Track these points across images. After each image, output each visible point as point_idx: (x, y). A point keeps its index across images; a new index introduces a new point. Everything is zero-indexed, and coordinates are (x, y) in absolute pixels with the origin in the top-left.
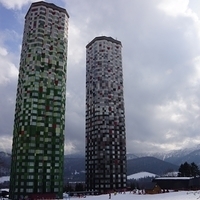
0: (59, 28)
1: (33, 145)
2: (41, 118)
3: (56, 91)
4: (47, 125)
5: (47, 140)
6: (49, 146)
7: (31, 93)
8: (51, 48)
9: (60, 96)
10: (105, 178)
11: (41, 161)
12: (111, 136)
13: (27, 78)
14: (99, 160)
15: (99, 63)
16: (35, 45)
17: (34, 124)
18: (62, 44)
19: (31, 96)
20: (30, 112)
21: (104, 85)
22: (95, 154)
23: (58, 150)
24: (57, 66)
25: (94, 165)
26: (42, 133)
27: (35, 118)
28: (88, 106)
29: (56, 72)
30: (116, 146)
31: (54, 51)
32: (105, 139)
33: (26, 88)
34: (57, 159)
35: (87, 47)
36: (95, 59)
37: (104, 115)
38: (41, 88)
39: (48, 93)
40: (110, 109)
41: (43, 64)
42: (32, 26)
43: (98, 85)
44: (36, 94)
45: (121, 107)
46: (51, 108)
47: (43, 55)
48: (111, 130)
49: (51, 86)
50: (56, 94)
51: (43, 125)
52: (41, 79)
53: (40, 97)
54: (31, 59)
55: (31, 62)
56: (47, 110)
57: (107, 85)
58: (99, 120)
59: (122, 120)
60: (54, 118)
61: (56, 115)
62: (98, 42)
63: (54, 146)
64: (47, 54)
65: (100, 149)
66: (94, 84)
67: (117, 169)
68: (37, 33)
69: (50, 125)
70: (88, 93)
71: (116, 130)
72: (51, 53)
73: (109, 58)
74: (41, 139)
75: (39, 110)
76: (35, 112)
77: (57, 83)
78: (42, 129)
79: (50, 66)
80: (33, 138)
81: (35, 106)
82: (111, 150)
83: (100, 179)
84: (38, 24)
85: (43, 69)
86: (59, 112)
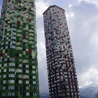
1: (13, 64)
2: (19, 44)
4: (24, 49)
6: (27, 66)
7: (11, 24)
9: (34, 29)
11: (21, 79)
12: (67, 65)
13: (7, 15)
14: (60, 82)
15: (54, 20)
17: (14, 47)
20: (10, 38)
21: (58, 32)
22: (56, 79)
23: (34, 70)
24: (30, 10)
26: (20, 55)
27: (14, 42)
30: (71, 72)
32: (63, 68)
33: (7, 21)
34: (34, 77)
35: (44, 14)
37: (61, 51)
40: (64, 48)
41: (20, 7)
45: (70, 47)
46: (27, 37)
47: (20, 2)
48: (66, 61)
49: (26, 22)
50: (30, 28)
51: (21, 49)
52: (19, 16)
53: (18, 28)
54: (11, 3)
57: (60, 32)
58: (58, 55)
59: (72, 55)
60: (30, 45)
65: (60, 75)
67: (73, 89)
69: (27, 50)
71: (69, 62)
72: (25, 2)
73: (60, 17)
74: (20, 60)
75: (18, 38)
78: (21, 52)
79: (25, 9)
80: (13, 59)
82: (68, 75)
85: (20, 10)
86: (33, 40)
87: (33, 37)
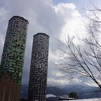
0: (24, 29)
2: (13, 69)
3: (20, 57)
4: (15, 72)
5: (15, 78)
6: (16, 81)
7: (10, 57)
8: (20, 38)
9: (22, 59)
10: (37, 96)
12: (41, 78)
13: (8, 50)
14: (35, 88)
15: (39, 45)
16: (14, 36)
17: (10, 71)
18: (25, 36)
19: (10, 58)
20: (9, 65)
22: (33, 85)
23: (19, 83)
24: (22, 46)
25: (33, 90)
26: (13, 75)
27: (11, 68)
28: (32, 63)
29: (21, 48)
30: (43, 83)
31: (21, 39)
32: (38, 79)
33: (8, 54)
34: (19, 87)
35: (34, 36)
36: (37, 42)
37: (39, 69)
38: (14, 55)
39: (17, 58)
40: (42, 66)
41: (16, 44)
42: (13, 26)
43: (38, 55)
44: (12, 58)
45: (47, 65)
46: (18, 64)
47: (17, 41)
48: (41, 75)
49: (19, 55)
52: (15, 51)
53: (14, 59)
54: (11, 42)
55: (11, 43)
56: (16, 65)
57: (41, 55)
58: (37, 70)
59: (46, 71)
60: (19, 69)
61: (20, 67)
62: (39, 35)
63: (18, 81)
64: (18, 40)
65: (36, 83)
66: (36, 54)
67: (42, 92)
68: (15, 30)
69: (17, 72)
70: (32, 57)
71: (43, 75)
72: (20, 40)
73: (44, 43)
74: (13, 78)
75: (13, 65)
76: (11, 65)
77: (21, 53)
78: (13, 73)
79: (19, 45)
81: (11, 63)
82: (40, 84)
83: (35, 97)
84: (15, 26)
85: (16, 47)
86: (21, 66)
87: (21, 64)
